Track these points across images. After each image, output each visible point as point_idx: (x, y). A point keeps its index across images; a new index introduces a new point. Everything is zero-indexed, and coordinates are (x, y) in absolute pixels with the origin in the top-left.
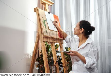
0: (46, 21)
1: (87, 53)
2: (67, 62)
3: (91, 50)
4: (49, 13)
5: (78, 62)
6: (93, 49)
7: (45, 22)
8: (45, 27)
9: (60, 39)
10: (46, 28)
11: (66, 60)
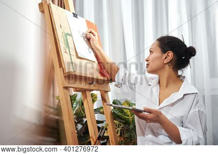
0: (70, 35)
1: (182, 117)
2: (121, 135)
3: (194, 110)
4: (75, 15)
5: (156, 136)
6: (197, 110)
7: (67, 39)
8: (67, 50)
9: (104, 80)
10: (70, 52)
11: (117, 133)
